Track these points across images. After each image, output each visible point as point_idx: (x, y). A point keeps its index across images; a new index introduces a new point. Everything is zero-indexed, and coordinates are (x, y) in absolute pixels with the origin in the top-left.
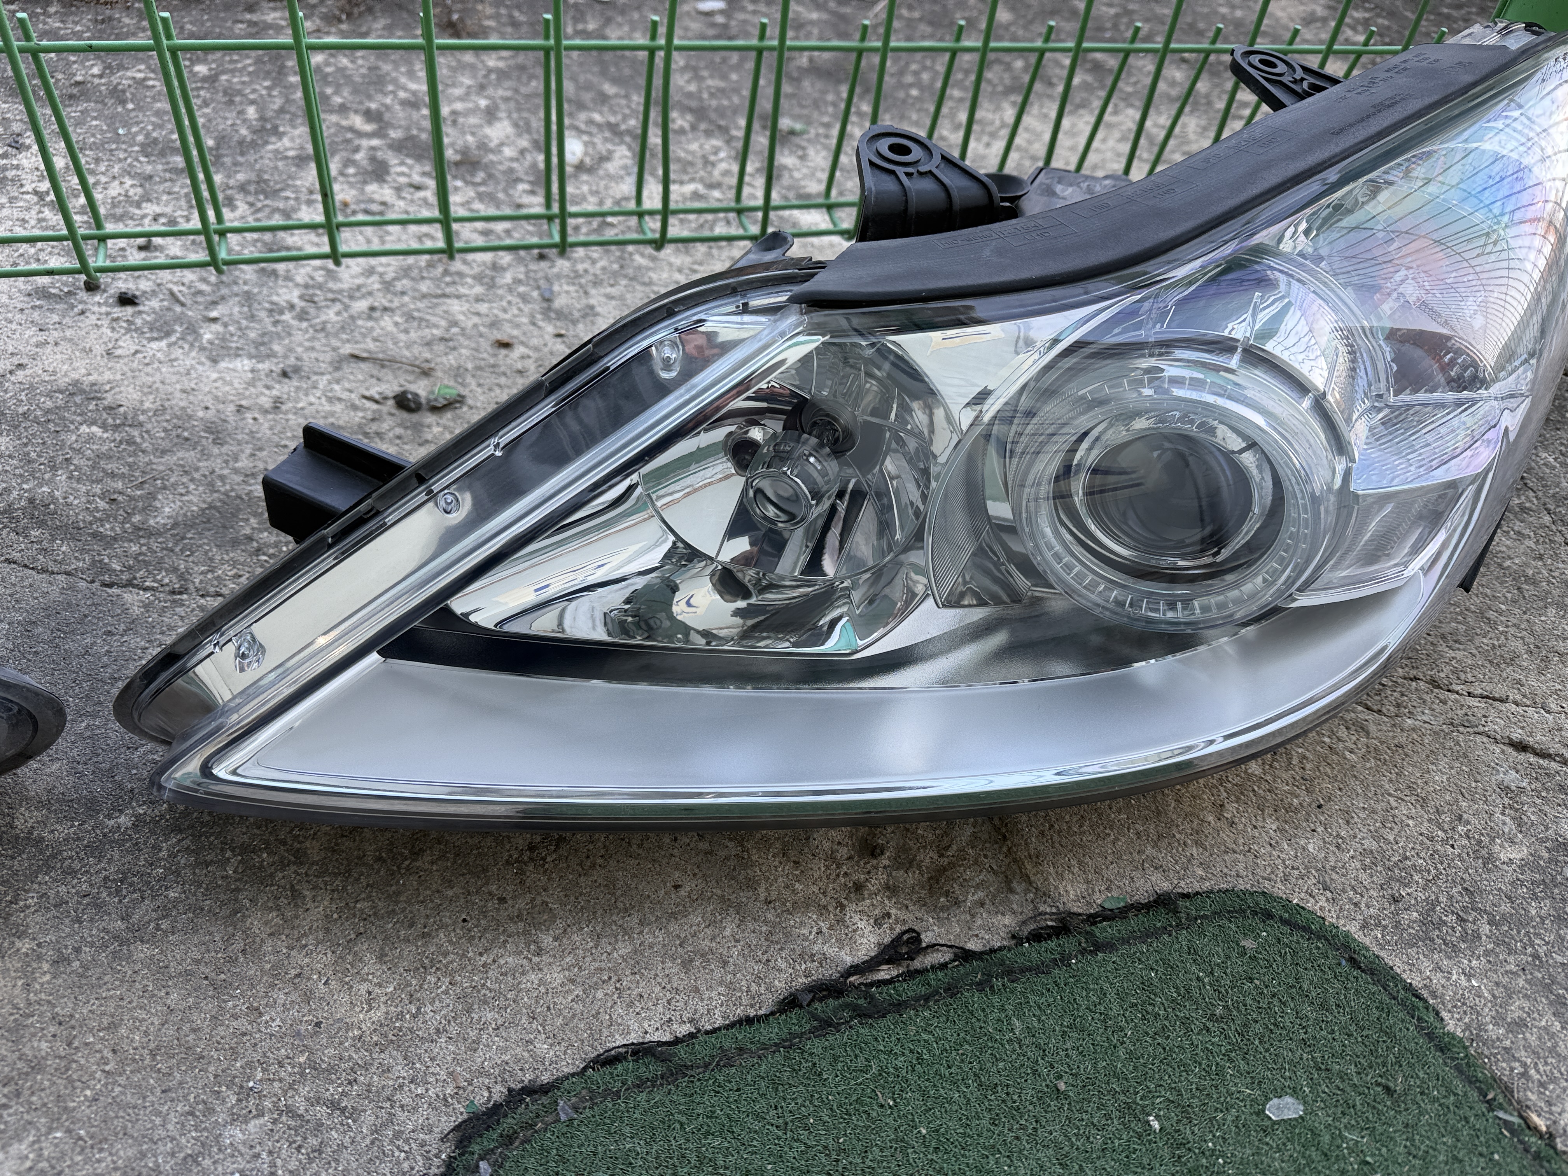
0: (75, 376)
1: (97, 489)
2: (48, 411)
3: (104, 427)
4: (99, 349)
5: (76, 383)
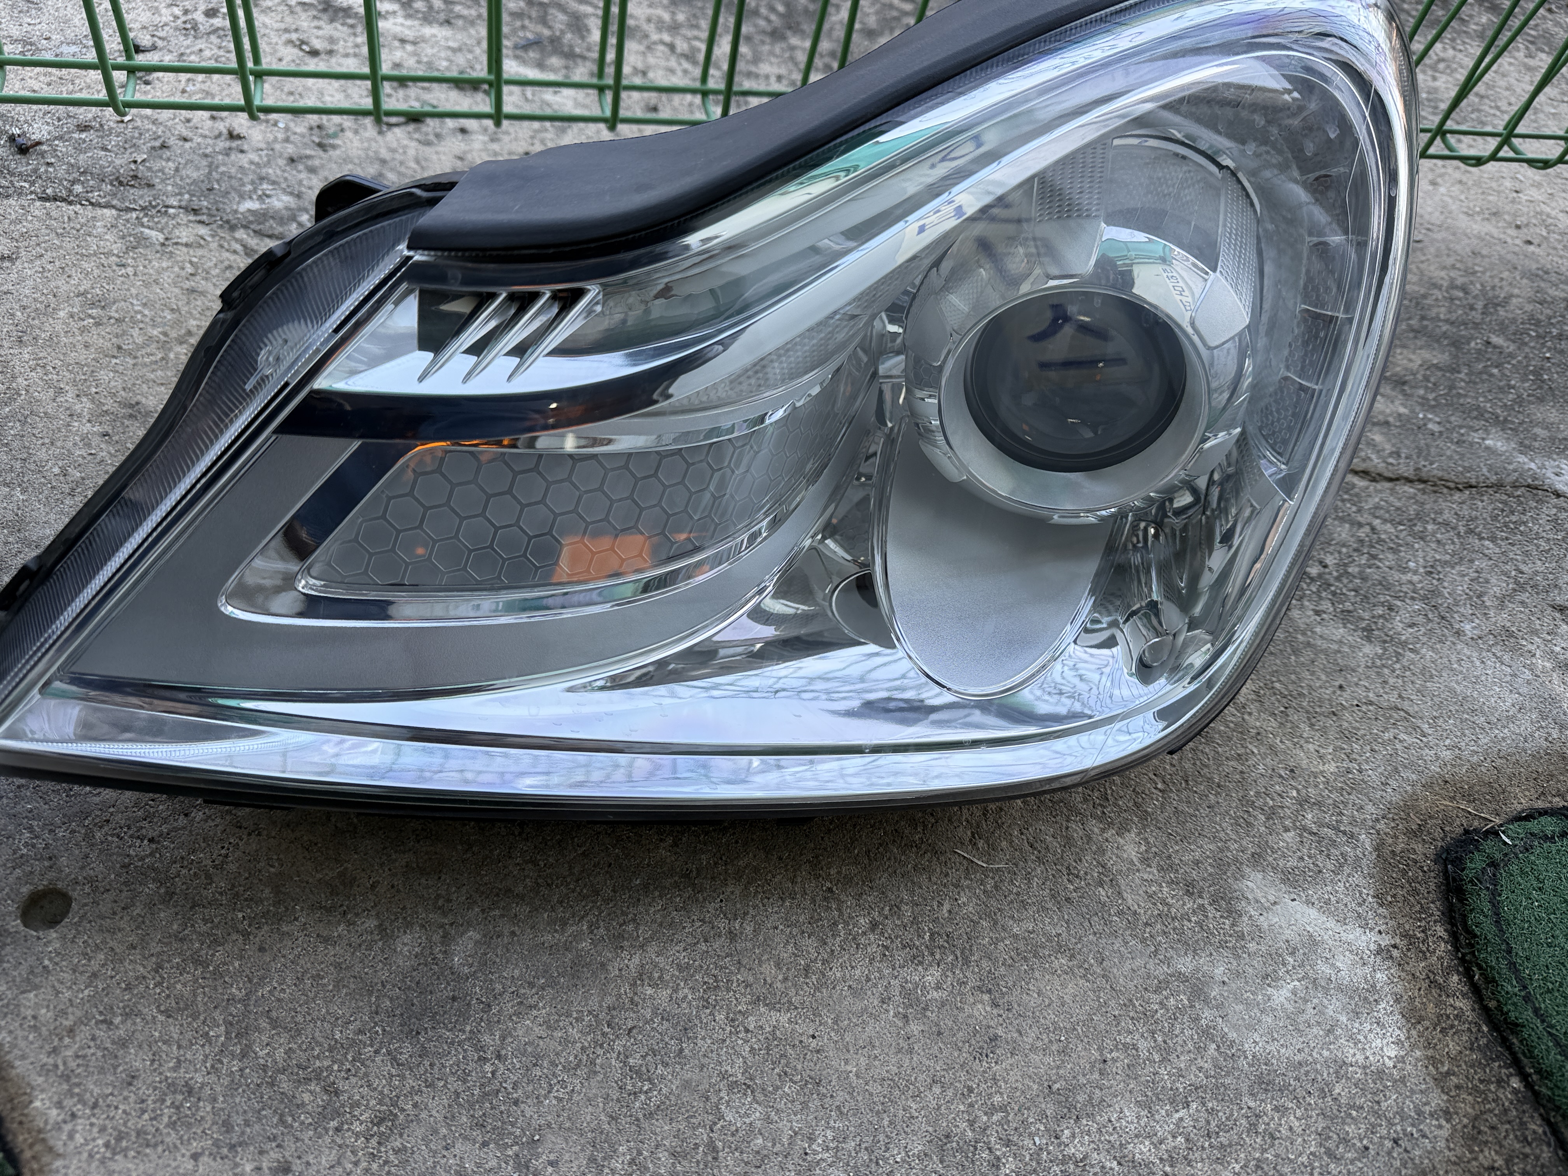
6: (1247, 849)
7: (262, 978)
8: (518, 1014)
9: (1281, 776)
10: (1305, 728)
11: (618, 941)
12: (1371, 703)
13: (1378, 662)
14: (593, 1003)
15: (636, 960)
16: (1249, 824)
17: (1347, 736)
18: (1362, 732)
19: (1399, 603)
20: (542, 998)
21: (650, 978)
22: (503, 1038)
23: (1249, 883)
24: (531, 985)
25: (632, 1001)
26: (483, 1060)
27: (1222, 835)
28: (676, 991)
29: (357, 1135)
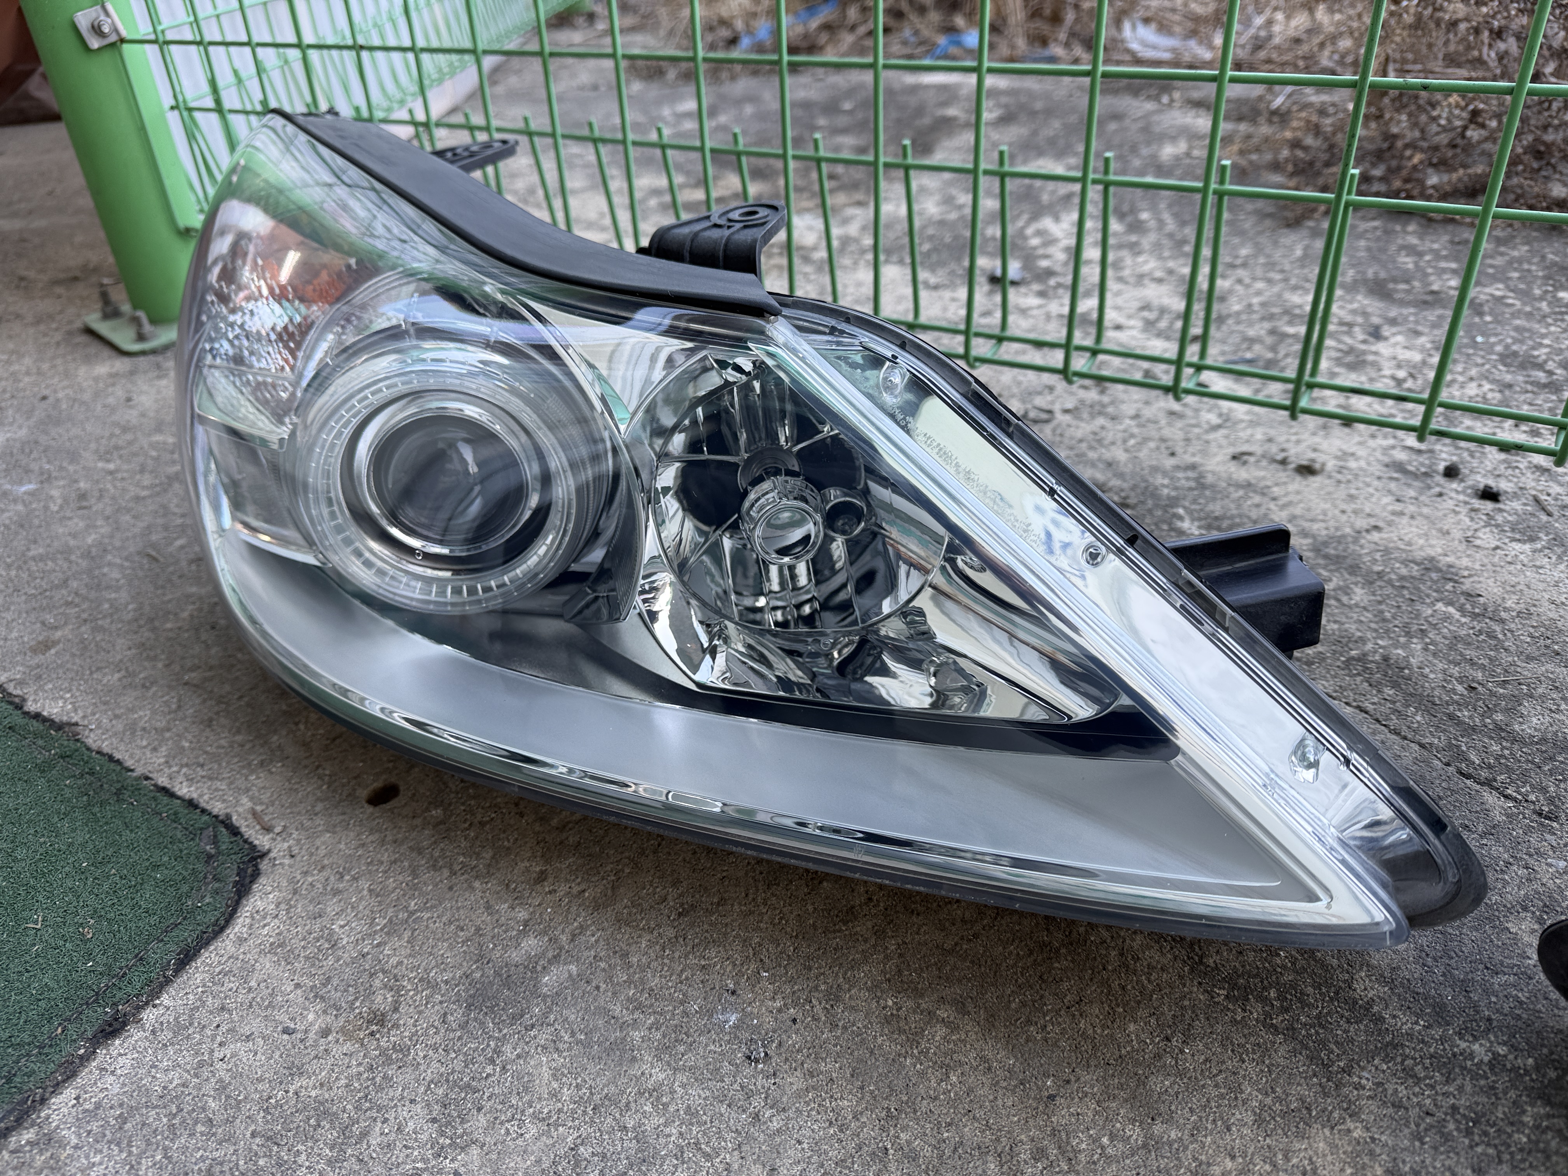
0: (1431, 552)
1: (1455, 671)
2: (1402, 578)
3: (1461, 609)
4: (1457, 534)
5: (1432, 559)
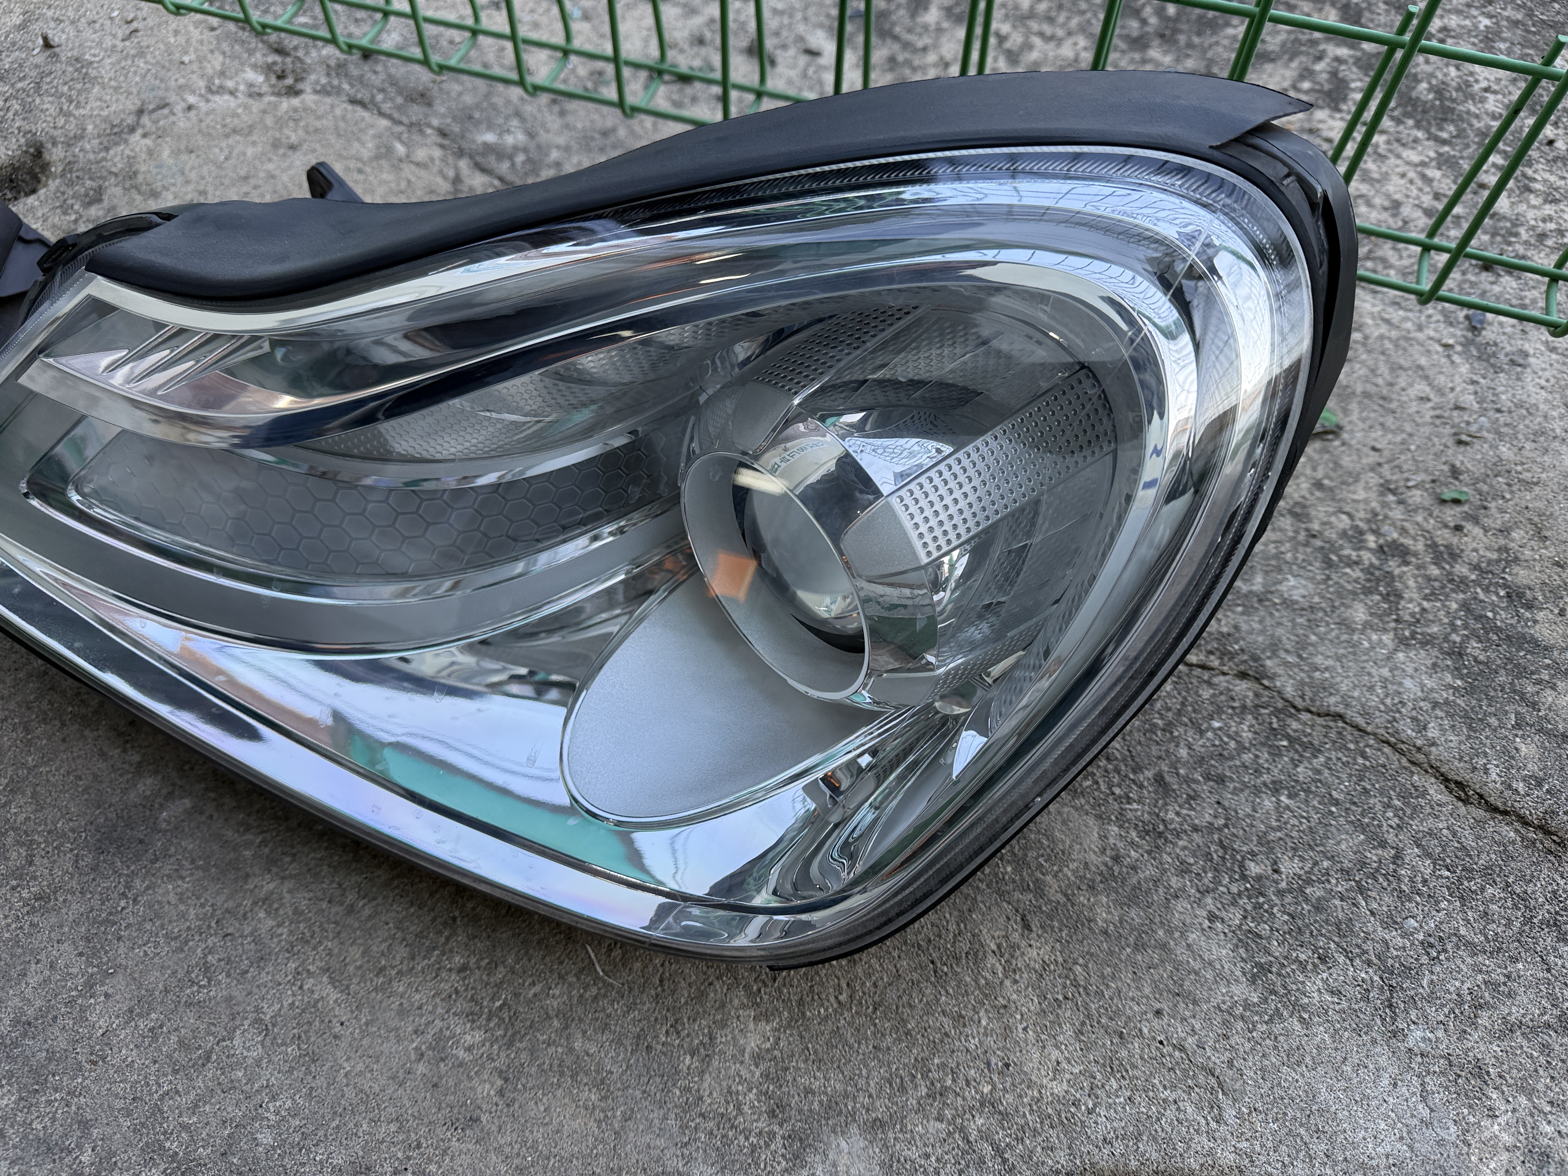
6: (875, 1109)
7: (50, 760)
8: (169, 876)
9: (988, 1064)
10: (1068, 1031)
11: (270, 863)
12: (1182, 1049)
13: (1239, 1010)
14: (221, 899)
15: (271, 886)
16: (903, 1089)
17: (1112, 1066)
18: (1137, 1073)
19: (1341, 959)
20: (192, 875)
21: (270, 906)
22: (148, 888)
23: (843, 1144)
24: (193, 862)
25: (245, 915)
26: (124, 895)
27: (862, 1082)
28: (279, 926)
29: (21, 899)
